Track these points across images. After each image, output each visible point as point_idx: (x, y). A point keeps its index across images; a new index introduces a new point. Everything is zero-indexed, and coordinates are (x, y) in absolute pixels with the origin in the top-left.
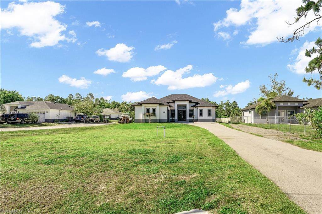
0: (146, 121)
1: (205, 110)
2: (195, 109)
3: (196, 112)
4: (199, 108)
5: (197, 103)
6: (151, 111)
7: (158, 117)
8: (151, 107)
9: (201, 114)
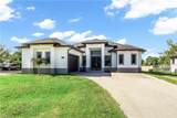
0: (35, 71)
1: (127, 56)
2: (113, 55)
3: (114, 58)
4: (119, 53)
5: (115, 47)
6: (43, 56)
7: (52, 66)
8: (43, 50)
9: (121, 62)
